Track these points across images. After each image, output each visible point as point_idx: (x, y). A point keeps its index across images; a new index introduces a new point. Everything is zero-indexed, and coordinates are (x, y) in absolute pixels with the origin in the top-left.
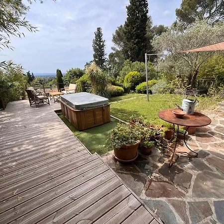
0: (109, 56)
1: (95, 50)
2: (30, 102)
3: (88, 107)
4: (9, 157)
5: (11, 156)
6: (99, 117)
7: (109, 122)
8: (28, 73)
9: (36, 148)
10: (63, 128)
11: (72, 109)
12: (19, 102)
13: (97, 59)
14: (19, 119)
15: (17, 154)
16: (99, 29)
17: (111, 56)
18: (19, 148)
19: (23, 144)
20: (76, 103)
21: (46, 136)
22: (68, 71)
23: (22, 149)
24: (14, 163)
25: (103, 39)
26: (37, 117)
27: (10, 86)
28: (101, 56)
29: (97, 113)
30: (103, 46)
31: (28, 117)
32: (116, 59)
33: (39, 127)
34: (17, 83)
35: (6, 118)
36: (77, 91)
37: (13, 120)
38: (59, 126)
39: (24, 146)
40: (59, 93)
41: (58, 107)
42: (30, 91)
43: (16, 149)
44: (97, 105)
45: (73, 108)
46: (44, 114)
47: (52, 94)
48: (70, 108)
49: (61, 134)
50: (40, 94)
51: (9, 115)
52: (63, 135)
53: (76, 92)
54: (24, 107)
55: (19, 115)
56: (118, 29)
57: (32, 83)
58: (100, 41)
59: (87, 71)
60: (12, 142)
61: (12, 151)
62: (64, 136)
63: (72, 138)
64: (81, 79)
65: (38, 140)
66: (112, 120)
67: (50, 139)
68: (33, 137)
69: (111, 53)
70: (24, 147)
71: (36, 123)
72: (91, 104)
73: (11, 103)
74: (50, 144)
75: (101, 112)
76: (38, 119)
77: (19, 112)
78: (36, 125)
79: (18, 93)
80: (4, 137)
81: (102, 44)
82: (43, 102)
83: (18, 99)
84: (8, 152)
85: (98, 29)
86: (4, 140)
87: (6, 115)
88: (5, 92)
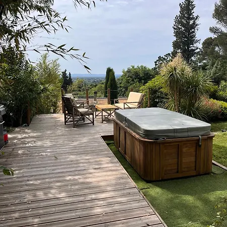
0: (204, 44)
1: (178, 33)
2: (65, 118)
3: (168, 137)
4: (29, 206)
5: (33, 205)
6: (188, 159)
7: (208, 173)
8: (64, 73)
9: (71, 200)
10: (117, 170)
11: (137, 136)
12: (49, 116)
14: (48, 143)
15: (42, 204)
17: (208, 43)
18: (45, 194)
19: (51, 188)
20: (146, 126)
21: (88, 180)
22: (126, 70)
23: (50, 196)
24: (36, 220)
25: (195, 15)
26: (75, 144)
27: (42, 90)
28: (188, 45)
29: (185, 150)
31: (61, 141)
32: (217, 49)
33: (77, 162)
34: (50, 87)
35: (29, 140)
36: (141, 105)
37: (39, 143)
38: (110, 165)
39: (53, 191)
40: (110, 106)
41: (109, 129)
42: (68, 99)
43: (41, 195)
44: (186, 134)
45: (138, 134)
46: (85, 140)
47: (100, 107)
48: (134, 134)
49: (114, 182)
50: (82, 106)
51: (35, 135)
52: (116, 184)
53: (139, 107)
54: (55, 125)
55: (49, 137)
57: (69, 88)
58: (189, 19)
59: (164, 70)
60: (36, 180)
61: (35, 196)
62: (119, 187)
63: (134, 194)
64: (150, 84)
65: (75, 184)
66: (214, 170)
67: (94, 187)
68: (68, 178)
69: (208, 39)
70: (53, 193)
71: (71, 154)
72: (175, 131)
73: (37, 116)
74: (93, 196)
75: (193, 150)
76: (75, 147)
77: (49, 132)
78: (73, 157)
79: (50, 102)
80: (25, 170)
81: (191, 22)
82: (84, 119)
83: (48, 112)
84: (29, 197)
86: (25, 175)
87: (32, 134)
88: (35, 98)
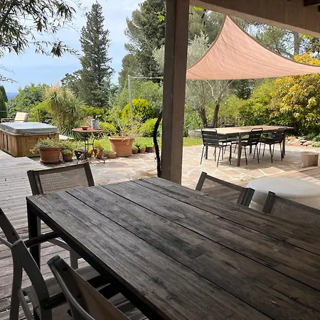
3: (31, 133)
13: (89, 69)
16: (96, 7)
22: (22, 89)
25: (104, 29)
28: (99, 63)
30: (104, 41)
56: (139, 9)
58: (98, 32)
81: (101, 37)
85: (94, 6)
